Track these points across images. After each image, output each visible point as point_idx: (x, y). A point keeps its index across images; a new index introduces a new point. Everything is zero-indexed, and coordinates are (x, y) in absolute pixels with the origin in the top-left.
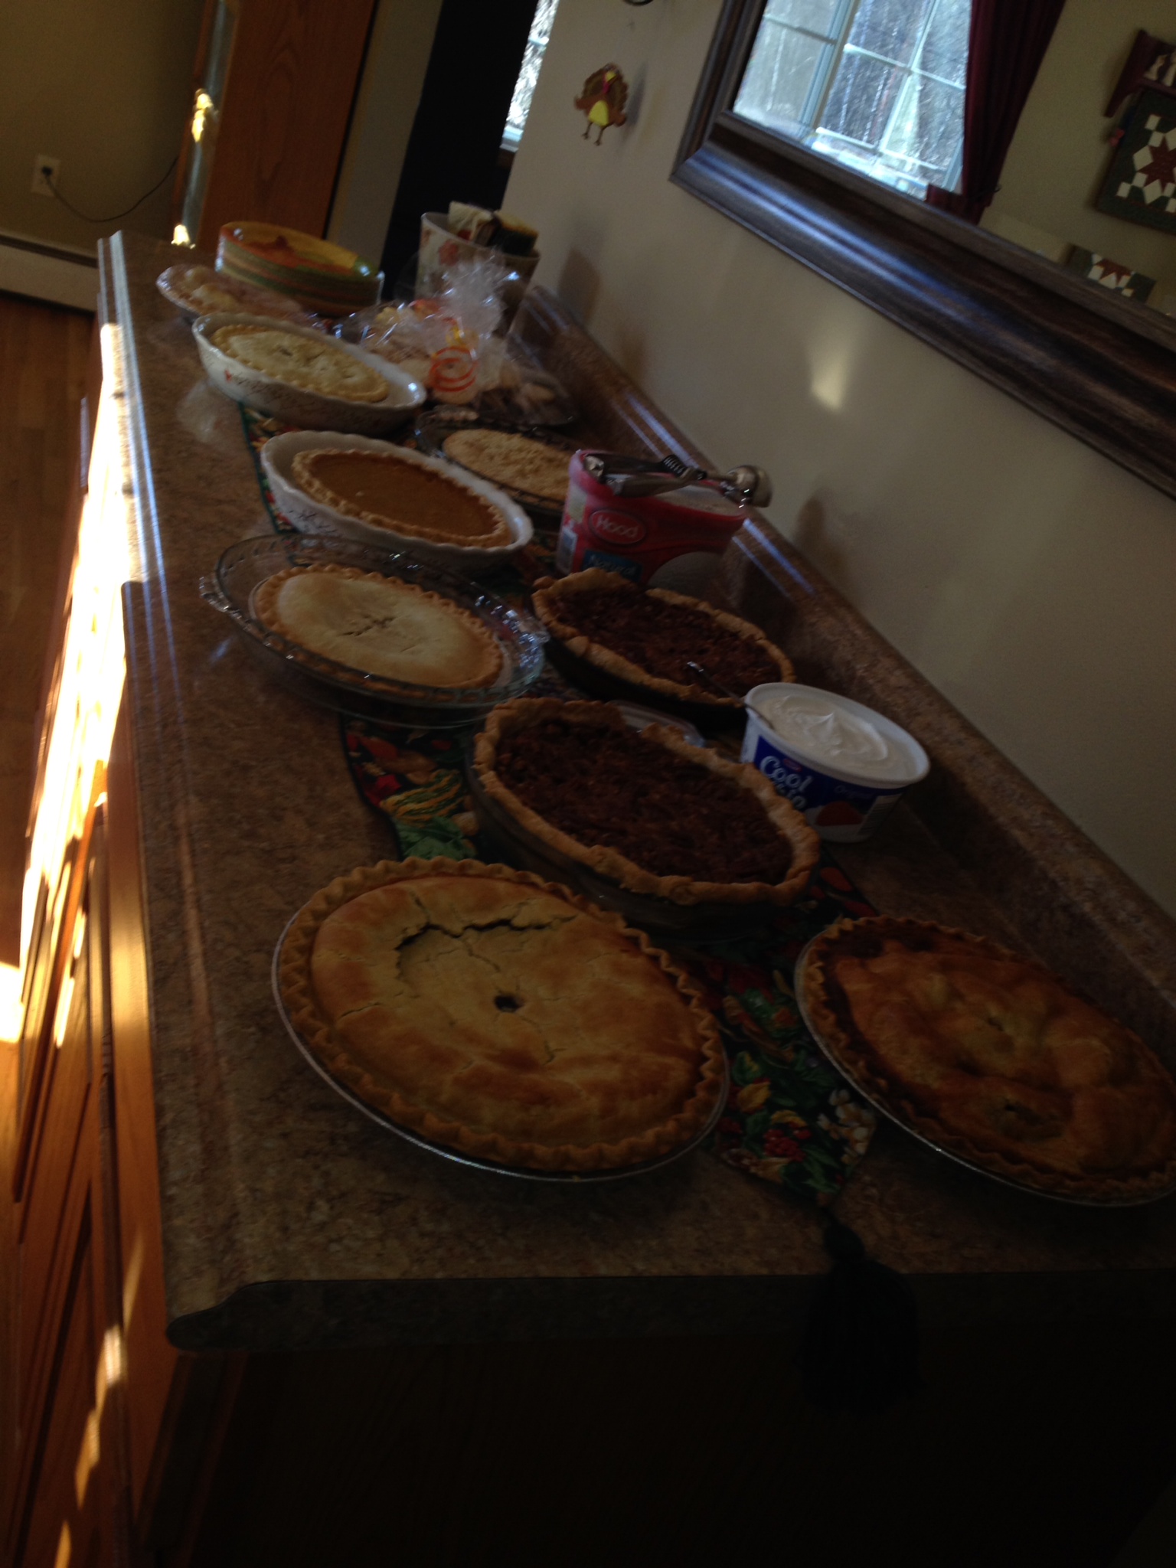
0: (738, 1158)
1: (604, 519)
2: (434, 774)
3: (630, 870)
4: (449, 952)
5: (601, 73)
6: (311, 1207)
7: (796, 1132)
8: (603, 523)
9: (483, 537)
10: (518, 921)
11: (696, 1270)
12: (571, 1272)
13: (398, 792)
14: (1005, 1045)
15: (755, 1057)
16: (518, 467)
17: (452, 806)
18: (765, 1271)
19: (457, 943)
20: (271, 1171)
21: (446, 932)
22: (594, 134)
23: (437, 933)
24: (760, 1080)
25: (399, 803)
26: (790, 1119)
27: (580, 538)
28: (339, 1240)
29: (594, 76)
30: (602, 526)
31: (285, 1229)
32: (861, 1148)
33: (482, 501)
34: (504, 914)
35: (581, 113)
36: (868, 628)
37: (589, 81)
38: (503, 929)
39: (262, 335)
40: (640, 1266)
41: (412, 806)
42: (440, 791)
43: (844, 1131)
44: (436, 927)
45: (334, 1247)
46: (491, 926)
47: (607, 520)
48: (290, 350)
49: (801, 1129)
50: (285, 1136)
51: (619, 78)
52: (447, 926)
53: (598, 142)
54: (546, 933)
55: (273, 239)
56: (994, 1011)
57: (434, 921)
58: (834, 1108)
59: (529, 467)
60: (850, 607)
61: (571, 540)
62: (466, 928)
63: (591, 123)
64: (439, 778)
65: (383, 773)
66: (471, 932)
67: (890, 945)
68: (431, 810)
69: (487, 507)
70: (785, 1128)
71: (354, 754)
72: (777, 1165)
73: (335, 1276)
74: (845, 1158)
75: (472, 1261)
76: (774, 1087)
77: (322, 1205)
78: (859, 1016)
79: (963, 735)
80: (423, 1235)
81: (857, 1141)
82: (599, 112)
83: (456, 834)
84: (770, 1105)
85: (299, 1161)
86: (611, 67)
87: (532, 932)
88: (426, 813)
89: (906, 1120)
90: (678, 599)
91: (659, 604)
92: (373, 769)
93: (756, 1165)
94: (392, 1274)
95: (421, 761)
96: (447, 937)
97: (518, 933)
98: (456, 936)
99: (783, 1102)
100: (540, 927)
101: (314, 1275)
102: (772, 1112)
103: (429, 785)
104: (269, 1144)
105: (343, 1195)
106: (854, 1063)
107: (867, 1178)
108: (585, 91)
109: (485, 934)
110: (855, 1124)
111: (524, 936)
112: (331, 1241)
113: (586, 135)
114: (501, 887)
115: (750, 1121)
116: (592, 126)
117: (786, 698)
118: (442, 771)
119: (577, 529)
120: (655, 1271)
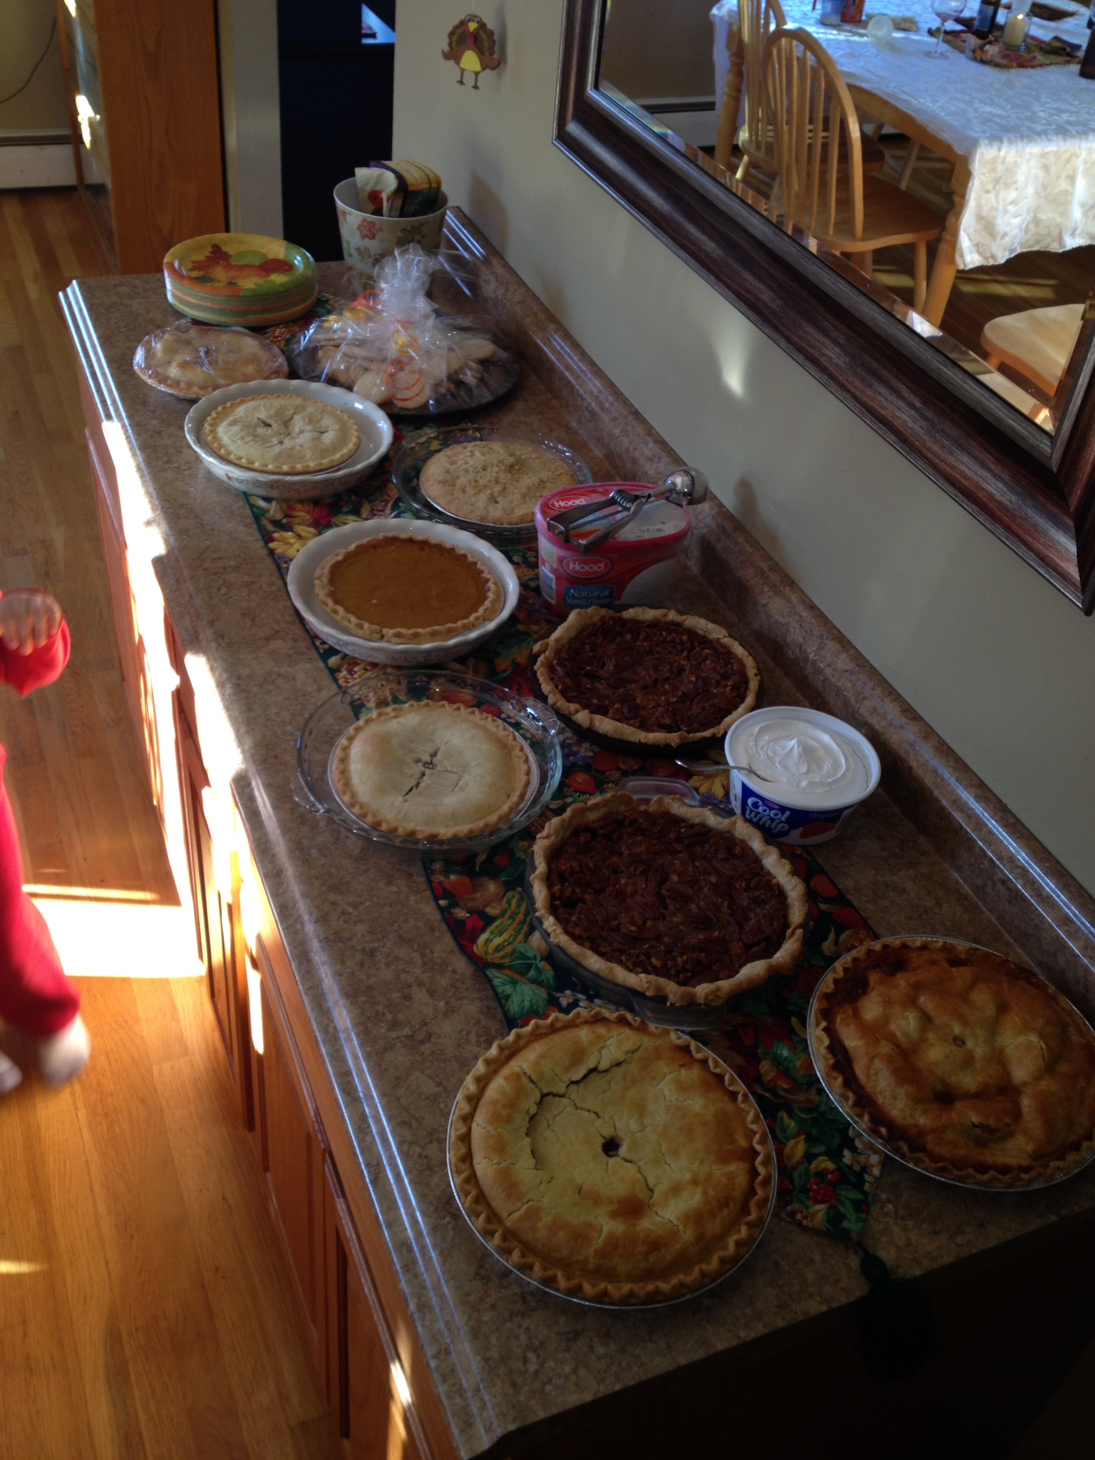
0: (793, 1214)
1: (574, 564)
2: (505, 899)
3: (673, 990)
4: (561, 1112)
5: (463, 23)
6: (525, 1361)
7: (830, 1176)
8: (574, 567)
9: (481, 610)
10: (603, 1066)
11: (780, 1323)
12: (699, 1355)
13: (483, 930)
14: (968, 1061)
15: (791, 1114)
16: (488, 492)
17: (525, 928)
18: (824, 1308)
19: (564, 1101)
20: (493, 1340)
21: (555, 1095)
22: (469, 79)
23: (551, 1096)
24: (797, 1135)
25: (488, 941)
26: (823, 1165)
27: (558, 578)
28: (549, 1382)
29: (456, 28)
30: (574, 568)
31: (514, 1385)
32: (876, 1172)
33: (470, 559)
34: (591, 1064)
35: (452, 63)
36: (812, 607)
37: (451, 34)
38: (594, 1075)
39: (241, 411)
40: (742, 1334)
41: (497, 941)
42: (512, 917)
43: (862, 1159)
44: (548, 1094)
45: (548, 1388)
46: (585, 1077)
47: (577, 563)
48: (269, 422)
49: (832, 1172)
50: (493, 1306)
51: (482, 25)
52: (555, 1091)
53: (476, 87)
54: (624, 1066)
55: (207, 252)
56: (957, 1029)
57: (545, 1091)
58: (853, 1140)
59: (497, 489)
60: (792, 584)
61: (551, 580)
62: (567, 1087)
63: (463, 71)
64: (509, 902)
65: (468, 915)
66: (573, 1087)
67: (873, 978)
68: (511, 939)
69: (475, 564)
70: (821, 1174)
71: (442, 903)
72: (820, 1210)
73: (555, 1411)
74: (867, 1187)
75: (635, 1369)
76: (810, 1139)
77: (531, 1356)
78: (859, 1070)
79: (904, 720)
80: (599, 1358)
81: (873, 1166)
82: (470, 60)
83: (535, 958)
84: (809, 1157)
85: (508, 1324)
86: (472, 18)
87: (615, 1070)
88: (508, 945)
89: (903, 1156)
90: (649, 614)
91: (636, 625)
92: (461, 914)
93: (805, 1218)
94: (588, 1397)
95: (492, 887)
96: (557, 1099)
97: (605, 1074)
98: (562, 1096)
99: (816, 1150)
100: (619, 1064)
101: (542, 1415)
102: (810, 1162)
103: (503, 913)
104: (485, 1318)
105: (542, 1343)
106: (860, 1116)
107: (884, 1196)
108: (450, 45)
109: (581, 1085)
110: (870, 1152)
111: (609, 1076)
112: (544, 1384)
113: (461, 82)
114: (584, 1034)
115: (796, 1175)
116: (465, 73)
117: (757, 729)
118: (510, 894)
119: (553, 571)
120: (753, 1335)
